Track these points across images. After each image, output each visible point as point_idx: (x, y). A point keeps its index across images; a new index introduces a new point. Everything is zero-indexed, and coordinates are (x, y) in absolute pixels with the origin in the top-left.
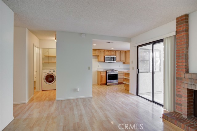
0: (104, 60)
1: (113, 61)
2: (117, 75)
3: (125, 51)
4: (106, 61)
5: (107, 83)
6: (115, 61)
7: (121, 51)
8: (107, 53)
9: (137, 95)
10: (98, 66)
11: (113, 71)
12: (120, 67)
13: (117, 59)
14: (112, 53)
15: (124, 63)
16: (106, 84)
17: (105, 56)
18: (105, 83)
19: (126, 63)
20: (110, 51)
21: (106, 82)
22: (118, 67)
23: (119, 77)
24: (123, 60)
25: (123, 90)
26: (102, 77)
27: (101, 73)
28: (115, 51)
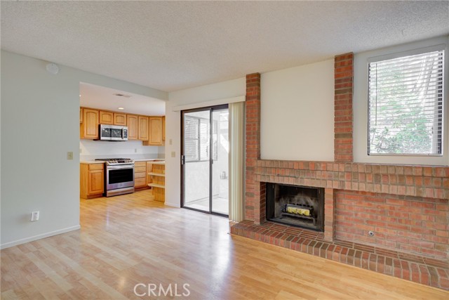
0: (97, 136)
1: (120, 139)
2: (131, 171)
3: (149, 117)
4: (102, 138)
5: (108, 192)
6: (124, 139)
7: (138, 116)
8: (106, 118)
9: (182, 206)
11: (121, 161)
12: (136, 151)
13: (130, 134)
14: (119, 119)
15: (145, 143)
16: (104, 195)
17: (99, 126)
18: (102, 191)
19: (150, 143)
20: (113, 114)
21: (105, 190)
22: (133, 152)
23: (135, 175)
24: (145, 136)
25: (150, 201)
26: (92, 177)
27: (91, 167)
28: (125, 116)
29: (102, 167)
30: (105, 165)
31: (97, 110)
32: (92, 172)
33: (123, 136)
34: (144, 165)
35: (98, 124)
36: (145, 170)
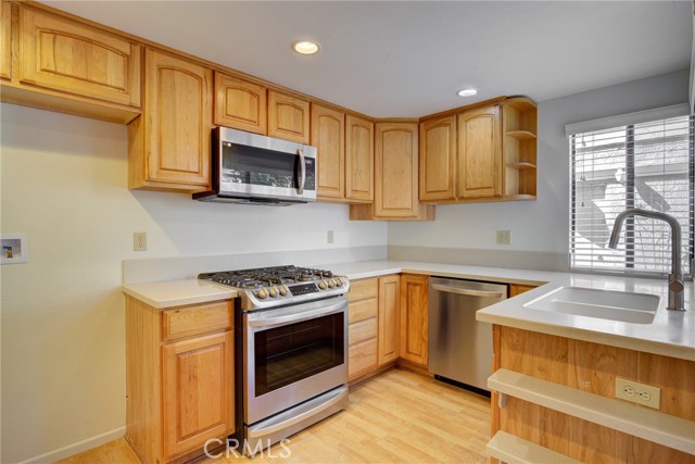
0: (204, 178)
3: (375, 122)
4: (227, 185)
5: (252, 431)
6: (308, 194)
7: (346, 113)
10: (140, 241)
12: (330, 240)
13: (323, 175)
14: (286, 117)
15: (360, 211)
17: (215, 135)
19: (379, 210)
20: (266, 92)
21: (241, 423)
22: (323, 244)
24: (361, 188)
27: (176, 323)
28: (306, 106)
29: (224, 317)
30: (238, 308)
31: (204, 64)
32: (180, 346)
33: (303, 179)
34: (374, 292)
35: (208, 126)
36: (374, 311)
